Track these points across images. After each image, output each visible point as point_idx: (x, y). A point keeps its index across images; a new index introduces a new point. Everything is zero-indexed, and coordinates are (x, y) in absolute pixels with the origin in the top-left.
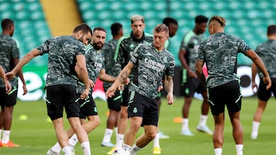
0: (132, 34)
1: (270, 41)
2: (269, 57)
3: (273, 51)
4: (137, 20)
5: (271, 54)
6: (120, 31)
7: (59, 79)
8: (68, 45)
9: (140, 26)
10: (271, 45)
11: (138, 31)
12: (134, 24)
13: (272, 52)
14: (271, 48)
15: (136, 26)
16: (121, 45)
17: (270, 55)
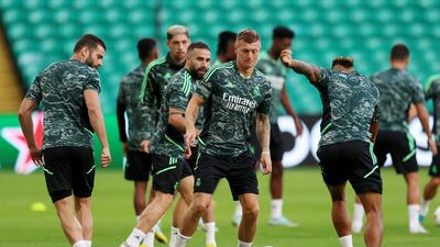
0: (169, 57)
1: (394, 71)
2: (389, 97)
3: (397, 88)
4: (179, 33)
5: (392, 92)
6: (153, 52)
7: (63, 137)
8: (70, 76)
9: (184, 42)
10: (394, 77)
11: (180, 51)
12: (174, 39)
13: (394, 89)
14: (393, 82)
15: (177, 43)
16: (149, 75)
17: (390, 94)
